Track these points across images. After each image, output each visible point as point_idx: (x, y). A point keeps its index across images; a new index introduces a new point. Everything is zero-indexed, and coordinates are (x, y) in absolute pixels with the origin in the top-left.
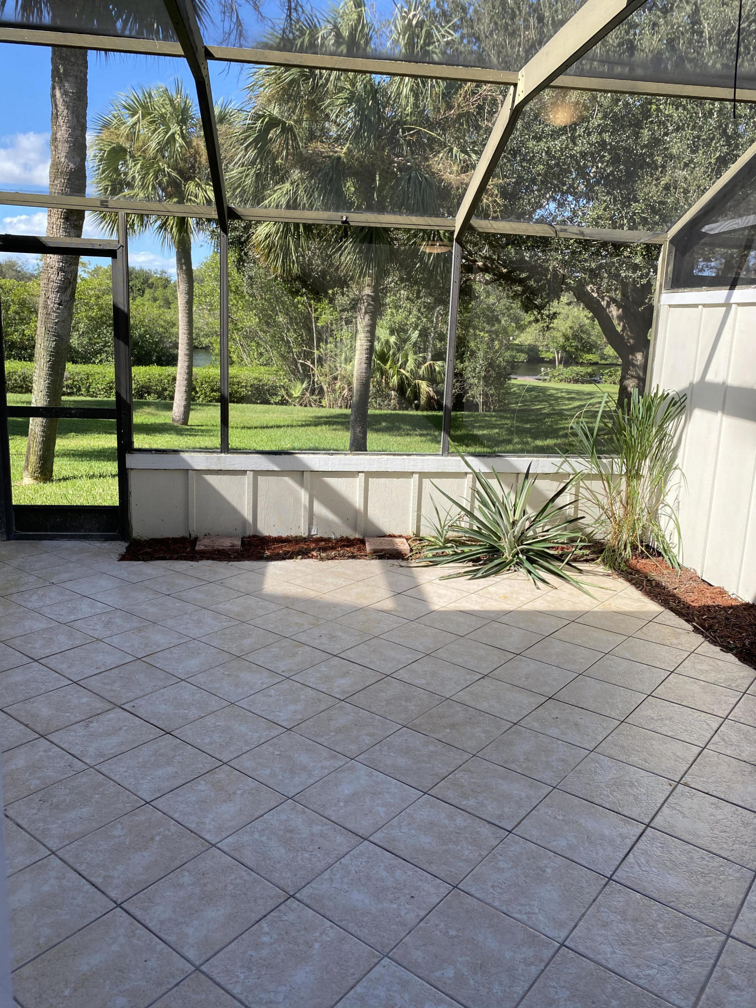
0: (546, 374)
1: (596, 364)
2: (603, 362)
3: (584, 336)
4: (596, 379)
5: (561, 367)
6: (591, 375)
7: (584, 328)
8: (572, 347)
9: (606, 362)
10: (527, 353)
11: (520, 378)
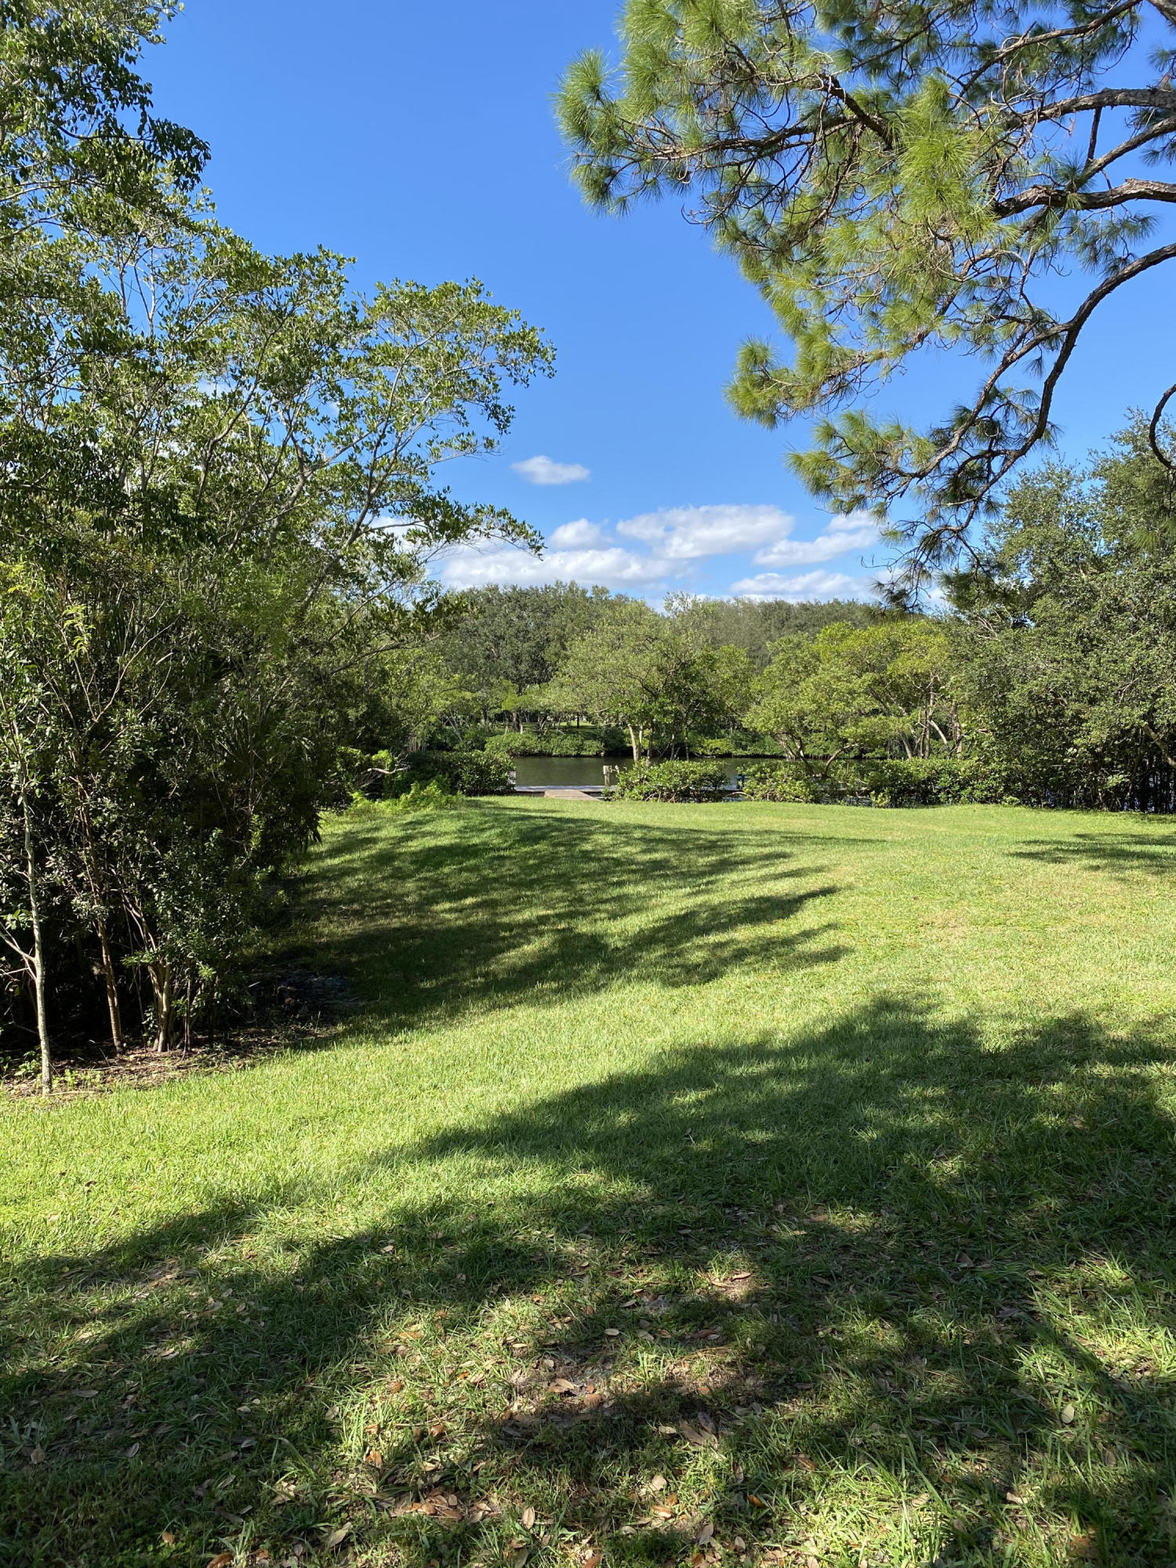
0: (614, 781)
1: (728, 755)
2: (740, 752)
3: (694, 687)
4: (727, 788)
5: (646, 762)
6: (716, 780)
7: (692, 669)
8: (666, 713)
9: (745, 753)
10: (602, 740)
11: (550, 793)
